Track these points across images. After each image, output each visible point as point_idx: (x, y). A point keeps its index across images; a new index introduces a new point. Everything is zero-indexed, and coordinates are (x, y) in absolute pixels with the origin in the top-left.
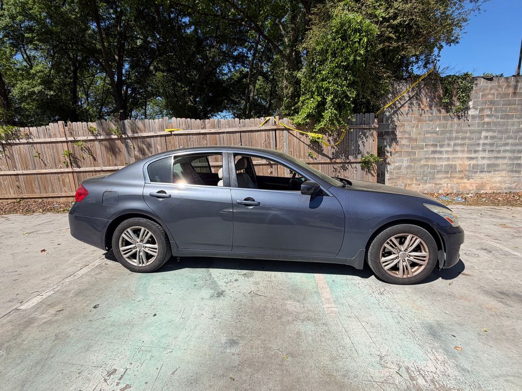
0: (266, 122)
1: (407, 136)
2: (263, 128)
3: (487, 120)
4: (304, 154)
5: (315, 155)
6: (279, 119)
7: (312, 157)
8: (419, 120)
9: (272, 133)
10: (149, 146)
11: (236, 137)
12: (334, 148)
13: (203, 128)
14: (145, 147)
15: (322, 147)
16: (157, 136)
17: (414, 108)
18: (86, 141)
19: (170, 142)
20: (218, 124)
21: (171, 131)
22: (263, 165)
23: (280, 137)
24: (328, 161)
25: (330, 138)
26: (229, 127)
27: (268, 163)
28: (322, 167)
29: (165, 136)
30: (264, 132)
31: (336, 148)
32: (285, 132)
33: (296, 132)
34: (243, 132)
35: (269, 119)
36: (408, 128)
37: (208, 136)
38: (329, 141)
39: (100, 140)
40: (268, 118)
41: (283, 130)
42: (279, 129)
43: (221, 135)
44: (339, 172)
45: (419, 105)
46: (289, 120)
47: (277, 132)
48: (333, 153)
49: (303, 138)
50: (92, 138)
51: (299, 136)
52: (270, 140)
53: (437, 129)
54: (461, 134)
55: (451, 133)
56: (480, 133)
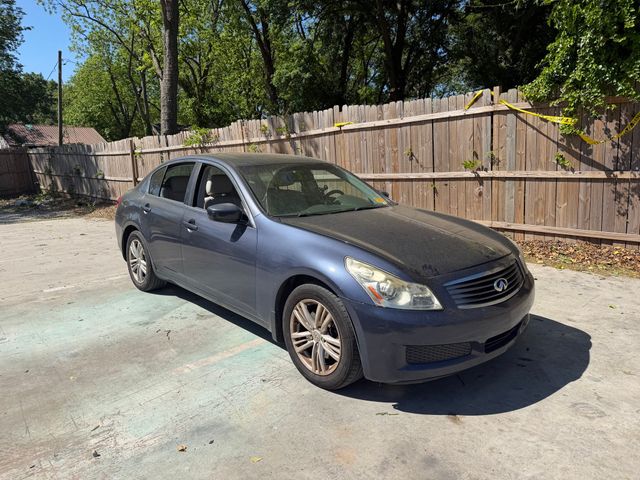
0: (476, 100)
2: (471, 111)
4: (547, 159)
5: (570, 161)
6: (500, 93)
7: (564, 167)
9: (486, 121)
10: (316, 148)
12: (619, 146)
13: (379, 119)
14: (312, 150)
16: (325, 134)
18: (259, 143)
19: (339, 142)
21: (340, 126)
22: (466, 179)
23: (499, 127)
24: (602, 175)
25: (612, 126)
26: (416, 114)
27: (473, 175)
28: (587, 188)
29: (335, 133)
30: (471, 120)
31: (623, 146)
32: (511, 117)
33: (530, 115)
34: (438, 120)
35: (482, 95)
37: (386, 130)
38: (607, 131)
39: (271, 142)
40: (479, 93)
41: (505, 113)
42: (499, 112)
43: (404, 128)
44: (628, 201)
46: (520, 93)
47: (495, 117)
48: (616, 159)
49: (546, 127)
50: (264, 139)
51: (538, 123)
52: (481, 134)
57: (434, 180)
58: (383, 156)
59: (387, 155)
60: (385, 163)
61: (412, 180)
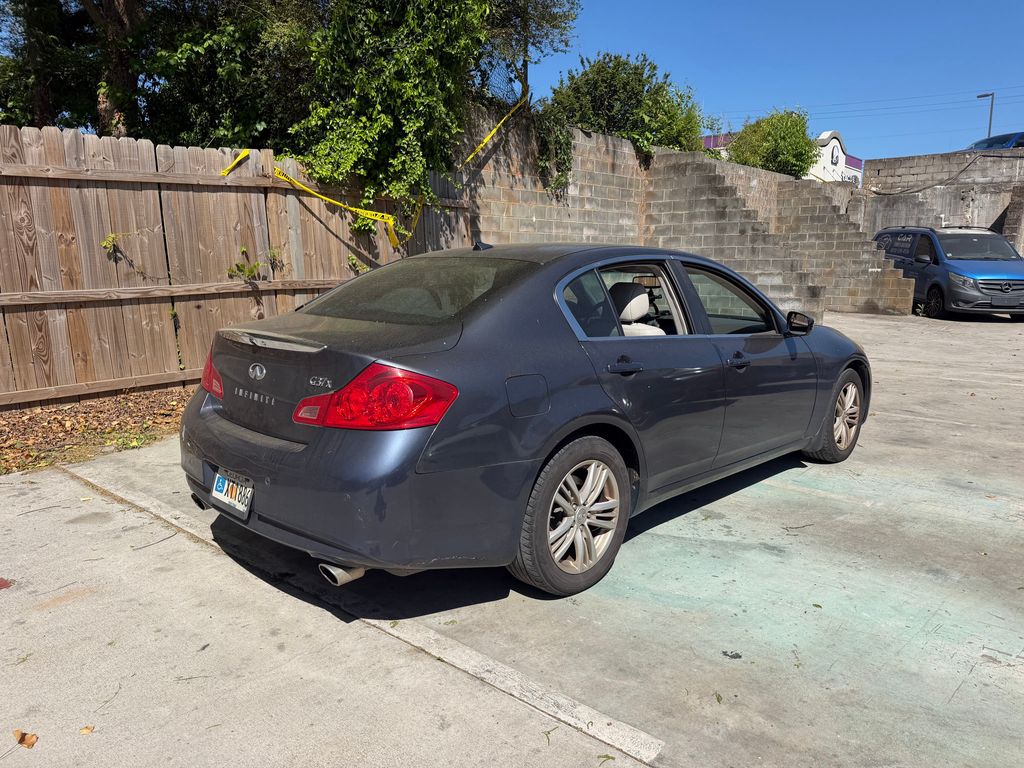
0: (239, 164)
1: (494, 229)
2: (230, 180)
3: (588, 207)
6: (274, 160)
8: (511, 198)
9: (255, 199)
11: (147, 201)
15: (376, 247)
17: (502, 171)
20: (77, 152)
22: (234, 295)
23: (277, 213)
30: (233, 194)
32: (291, 198)
33: (317, 203)
34: (169, 186)
35: (247, 157)
36: (496, 214)
41: (286, 192)
42: (276, 190)
45: (508, 166)
46: (300, 167)
47: (271, 196)
49: (334, 221)
51: (324, 213)
52: (251, 220)
53: (534, 219)
54: (561, 230)
55: (550, 228)
56: (582, 230)
57: (172, 299)
58: (31, 250)
59: (41, 249)
60: (37, 266)
61: (120, 302)
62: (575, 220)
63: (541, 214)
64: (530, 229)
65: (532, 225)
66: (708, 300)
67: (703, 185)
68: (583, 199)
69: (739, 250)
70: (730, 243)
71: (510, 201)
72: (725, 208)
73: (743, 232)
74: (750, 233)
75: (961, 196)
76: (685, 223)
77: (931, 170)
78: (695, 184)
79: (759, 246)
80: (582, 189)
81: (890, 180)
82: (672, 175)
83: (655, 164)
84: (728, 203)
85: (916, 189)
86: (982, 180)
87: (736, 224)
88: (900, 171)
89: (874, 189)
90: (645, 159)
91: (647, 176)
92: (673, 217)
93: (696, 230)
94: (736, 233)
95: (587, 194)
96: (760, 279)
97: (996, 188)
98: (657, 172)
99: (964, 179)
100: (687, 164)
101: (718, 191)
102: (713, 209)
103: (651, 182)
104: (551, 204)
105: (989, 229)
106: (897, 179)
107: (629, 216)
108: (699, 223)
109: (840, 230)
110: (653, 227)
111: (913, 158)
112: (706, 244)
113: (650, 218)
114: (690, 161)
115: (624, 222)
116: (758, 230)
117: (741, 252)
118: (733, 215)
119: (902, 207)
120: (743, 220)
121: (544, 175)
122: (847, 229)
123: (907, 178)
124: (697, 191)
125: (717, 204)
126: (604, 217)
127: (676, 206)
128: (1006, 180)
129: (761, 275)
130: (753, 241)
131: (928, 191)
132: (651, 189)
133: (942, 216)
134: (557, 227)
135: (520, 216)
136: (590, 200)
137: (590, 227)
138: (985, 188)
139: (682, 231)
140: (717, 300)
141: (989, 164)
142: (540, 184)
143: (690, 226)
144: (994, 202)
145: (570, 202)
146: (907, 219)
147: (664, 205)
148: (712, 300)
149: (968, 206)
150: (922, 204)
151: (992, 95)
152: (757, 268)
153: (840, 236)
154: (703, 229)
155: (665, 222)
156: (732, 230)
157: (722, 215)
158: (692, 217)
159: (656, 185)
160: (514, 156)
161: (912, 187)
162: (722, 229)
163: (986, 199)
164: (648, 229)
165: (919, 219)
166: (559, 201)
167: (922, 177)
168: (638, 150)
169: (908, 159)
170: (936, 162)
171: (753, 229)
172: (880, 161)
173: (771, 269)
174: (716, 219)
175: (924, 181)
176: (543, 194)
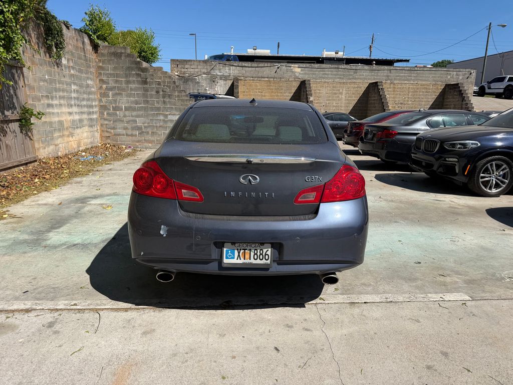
3: (72, 72)
36: (25, 71)
53: (47, 77)
54: (61, 85)
55: (56, 84)
56: (71, 85)
62: (67, 79)
63: (50, 74)
64: (46, 84)
65: (45, 81)
66: (143, 127)
67: (132, 66)
68: (69, 67)
69: (157, 101)
70: (151, 97)
71: (32, 64)
72: (146, 79)
73: (158, 92)
74: (161, 93)
75: (213, 80)
76: (124, 85)
77: (199, 67)
78: (128, 65)
79: (167, 100)
80: (68, 60)
81: (183, 70)
82: (113, 58)
83: (101, 50)
84: (148, 76)
85: (195, 75)
86: (219, 74)
87: (154, 88)
88: (187, 66)
89: (176, 74)
90: (95, 47)
91: (96, 56)
92: (117, 81)
93: (131, 89)
94: (154, 93)
95: (71, 64)
96: (169, 116)
97: (225, 78)
98: (103, 55)
99: (213, 73)
100: (121, 53)
101: (142, 70)
102: (139, 79)
103: (100, 61)
104: (54, 68)
105: (225, 95)
106: (186, 70)
107: (91, 79)
108: (133, 86)
109: (178, 93)
110: (104, 86)
111: (192, 61)
112: (138, 97)
113: (102, 81)
114: (123, 51)
115: (89, 82)
116: (165, 92)
117: (158, 102)
118: (151, 83)
119: (190, 83)
120: (157, 86)
121: (49, 50)
122: (181, 93)
123: (190, 70)
124: (129, 68)
125: (142, 77)
126: (80, 79)
127: (117, 76)
128: (228, 75)
129: (169, 114)
130: (164, 97)
131: (200, 77)
132: (101, 64)
133: (207, 89)
134: (59, 83)
135: (39, 75)
136: (73, 68)
137: (75, 84)
138: (221, 78)
139: (123, 90)
140: (149, 126)
141: (221, 67)
142: (47, 55)
143: (128, 87)
144: (225, 84)
145: (63, 68)
146: (193, 89)
147: (110, 74)
148: (145, 127)
149: (216, 85)
150: (198, 83)
151: (195, 34)
152: (167, 111)
153: (178, 96)
154: (136, 89)
155: (112, 84)
156: (152, 91)
157: (145, 82)
158: (128, 82)
159: (103, 62)
160: (33, 35)
161: (193, 74)
162: (146, 90)
163: (222, 82)
164: (101, 87)
165: (198, 90)
166: (58, 67)
167: (196, 70)
168: (92, 41)
169: (190, 61)
170: (201, 64)
171: (163, 91)
172: (177, 60)
173: (174, 112)
174: (142, 84)
175: (197, 72)
176: (49, 61)
